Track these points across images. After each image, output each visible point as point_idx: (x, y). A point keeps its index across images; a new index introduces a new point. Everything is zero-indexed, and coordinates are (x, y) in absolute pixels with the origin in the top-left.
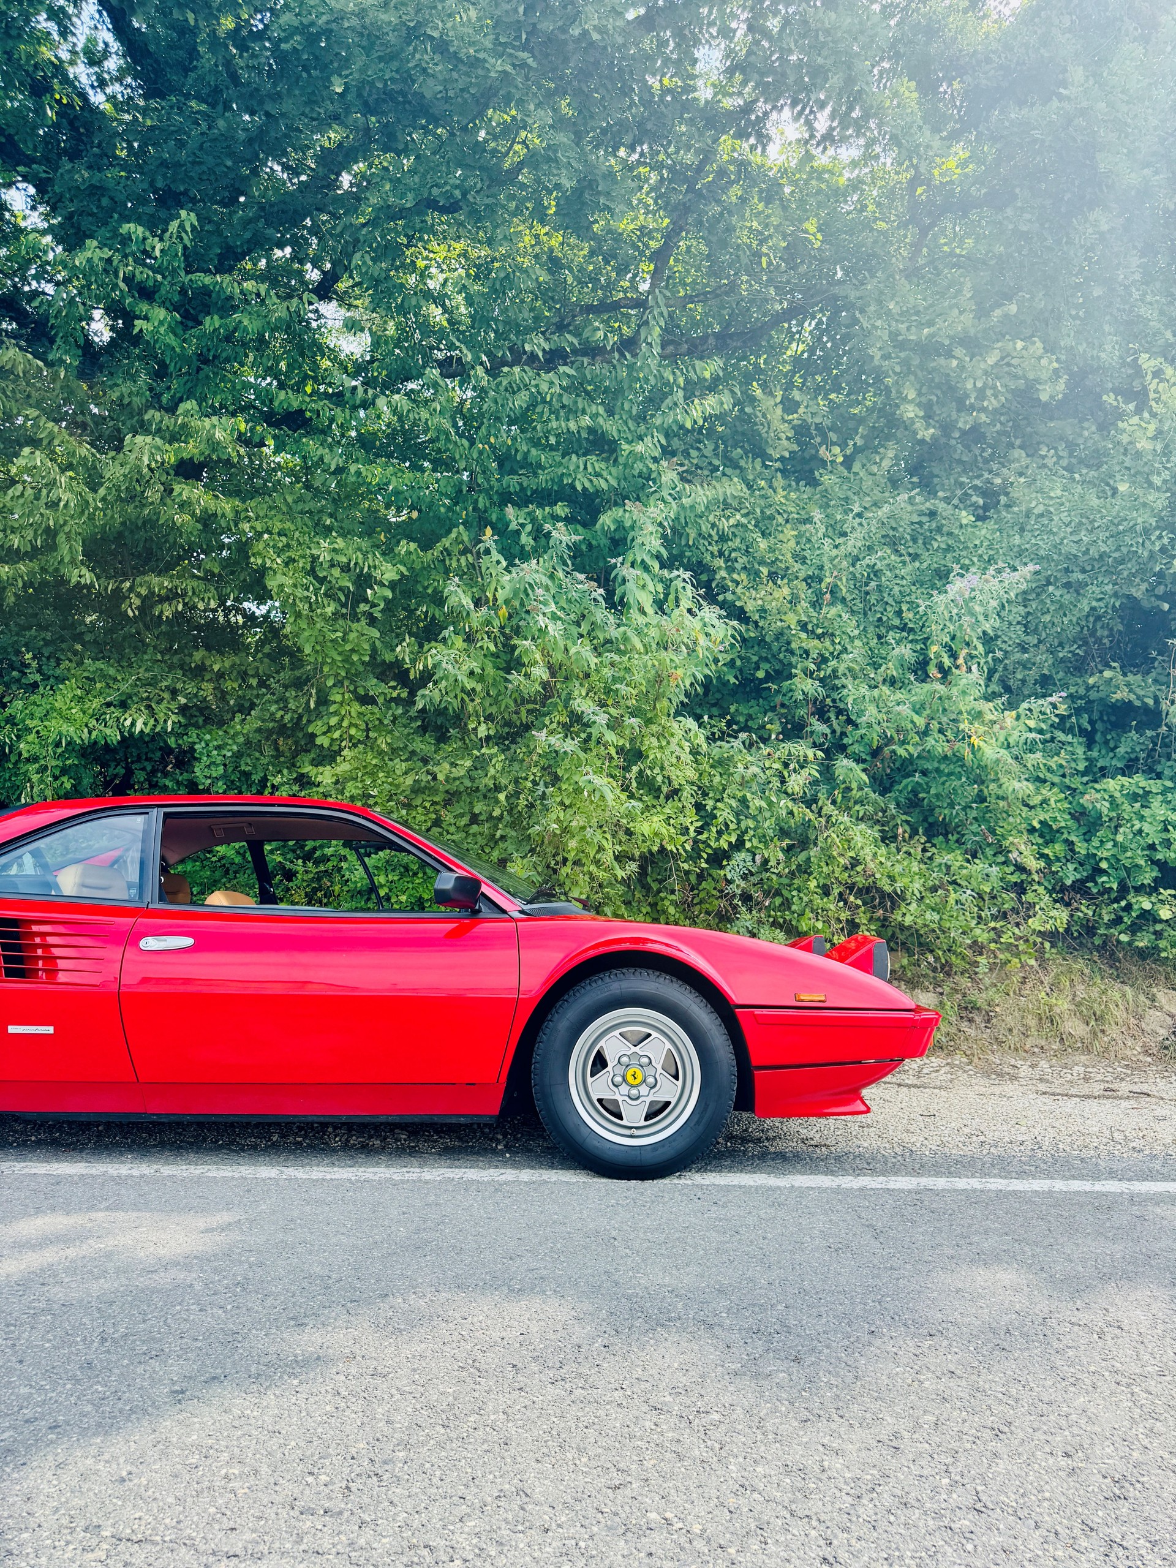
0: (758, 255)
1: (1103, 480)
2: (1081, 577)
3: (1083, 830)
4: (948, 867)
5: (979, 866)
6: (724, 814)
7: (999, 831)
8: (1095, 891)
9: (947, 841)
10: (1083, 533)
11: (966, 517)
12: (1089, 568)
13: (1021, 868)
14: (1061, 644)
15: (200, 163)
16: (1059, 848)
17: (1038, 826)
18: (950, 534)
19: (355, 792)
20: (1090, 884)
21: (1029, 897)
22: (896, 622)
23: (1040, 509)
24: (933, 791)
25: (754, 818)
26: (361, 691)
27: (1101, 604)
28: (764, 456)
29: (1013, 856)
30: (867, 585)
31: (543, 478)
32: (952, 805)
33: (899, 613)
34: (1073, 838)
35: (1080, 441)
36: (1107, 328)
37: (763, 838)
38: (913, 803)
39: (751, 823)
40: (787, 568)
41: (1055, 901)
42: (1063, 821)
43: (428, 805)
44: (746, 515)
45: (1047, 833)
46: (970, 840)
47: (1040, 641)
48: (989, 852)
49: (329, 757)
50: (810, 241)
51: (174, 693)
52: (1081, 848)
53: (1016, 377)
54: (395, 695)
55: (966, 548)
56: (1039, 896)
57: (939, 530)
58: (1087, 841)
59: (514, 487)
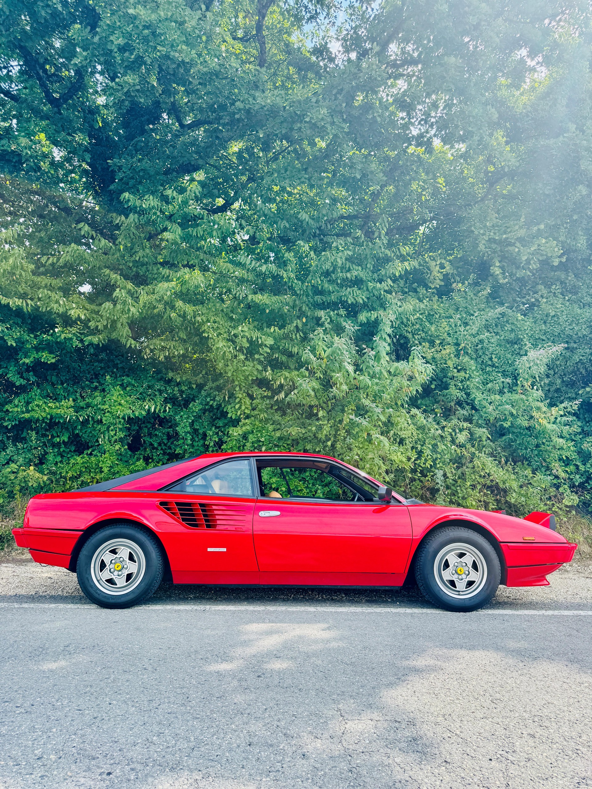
0: (421, 195)
1: (578, 300)
2: (575, 346)
3: (582, 459)
4: (526, 476)
5: (539, 476)
6: (427, 452)
7: (548, 460)
8: (589, 487)
9: (523, 464)
10: (574, 325)
11: (520, 317)
12: (577, 341)
13: (557, 477)
14: (564, 374)
15: (184, 157)
16: (572, 468)
17: (565, 458)
18: (513, 324)
19: (254, 440)
20: (586, 484)
21: (561, 490)
22: (490, 363)
23: (553, 313)
24: (518, 442)
25: (440, 453)
26: (250, 392)
27: (584, 358)
28: (427, 287)
29: (554, 471)
30: (477, 346)
31: (333, 298)
32: (526, 449)
33: (491, 359)
34: (579, 464)
35: (567, 281)
36: (580, 233)
37: (444, 463)
38: (507, 446)
39: (439, 456)
40: (444, 340)
41: (572, 492)
42: (574, 456)
43: (285, 445)
44: (421, 314)
45: (567, 462)
46: (535, 465)
47: (555, 373)
48: (543, 469)
49: (235, 422)
50: (441, 188)
51: (160, 391)
52: (582, 468)
53: (542, 255)
54: (265, 394)
55: (521, 330)
56: (565, 489)
57: (507, 321)
58: (584, 464)
59: (320, 301)
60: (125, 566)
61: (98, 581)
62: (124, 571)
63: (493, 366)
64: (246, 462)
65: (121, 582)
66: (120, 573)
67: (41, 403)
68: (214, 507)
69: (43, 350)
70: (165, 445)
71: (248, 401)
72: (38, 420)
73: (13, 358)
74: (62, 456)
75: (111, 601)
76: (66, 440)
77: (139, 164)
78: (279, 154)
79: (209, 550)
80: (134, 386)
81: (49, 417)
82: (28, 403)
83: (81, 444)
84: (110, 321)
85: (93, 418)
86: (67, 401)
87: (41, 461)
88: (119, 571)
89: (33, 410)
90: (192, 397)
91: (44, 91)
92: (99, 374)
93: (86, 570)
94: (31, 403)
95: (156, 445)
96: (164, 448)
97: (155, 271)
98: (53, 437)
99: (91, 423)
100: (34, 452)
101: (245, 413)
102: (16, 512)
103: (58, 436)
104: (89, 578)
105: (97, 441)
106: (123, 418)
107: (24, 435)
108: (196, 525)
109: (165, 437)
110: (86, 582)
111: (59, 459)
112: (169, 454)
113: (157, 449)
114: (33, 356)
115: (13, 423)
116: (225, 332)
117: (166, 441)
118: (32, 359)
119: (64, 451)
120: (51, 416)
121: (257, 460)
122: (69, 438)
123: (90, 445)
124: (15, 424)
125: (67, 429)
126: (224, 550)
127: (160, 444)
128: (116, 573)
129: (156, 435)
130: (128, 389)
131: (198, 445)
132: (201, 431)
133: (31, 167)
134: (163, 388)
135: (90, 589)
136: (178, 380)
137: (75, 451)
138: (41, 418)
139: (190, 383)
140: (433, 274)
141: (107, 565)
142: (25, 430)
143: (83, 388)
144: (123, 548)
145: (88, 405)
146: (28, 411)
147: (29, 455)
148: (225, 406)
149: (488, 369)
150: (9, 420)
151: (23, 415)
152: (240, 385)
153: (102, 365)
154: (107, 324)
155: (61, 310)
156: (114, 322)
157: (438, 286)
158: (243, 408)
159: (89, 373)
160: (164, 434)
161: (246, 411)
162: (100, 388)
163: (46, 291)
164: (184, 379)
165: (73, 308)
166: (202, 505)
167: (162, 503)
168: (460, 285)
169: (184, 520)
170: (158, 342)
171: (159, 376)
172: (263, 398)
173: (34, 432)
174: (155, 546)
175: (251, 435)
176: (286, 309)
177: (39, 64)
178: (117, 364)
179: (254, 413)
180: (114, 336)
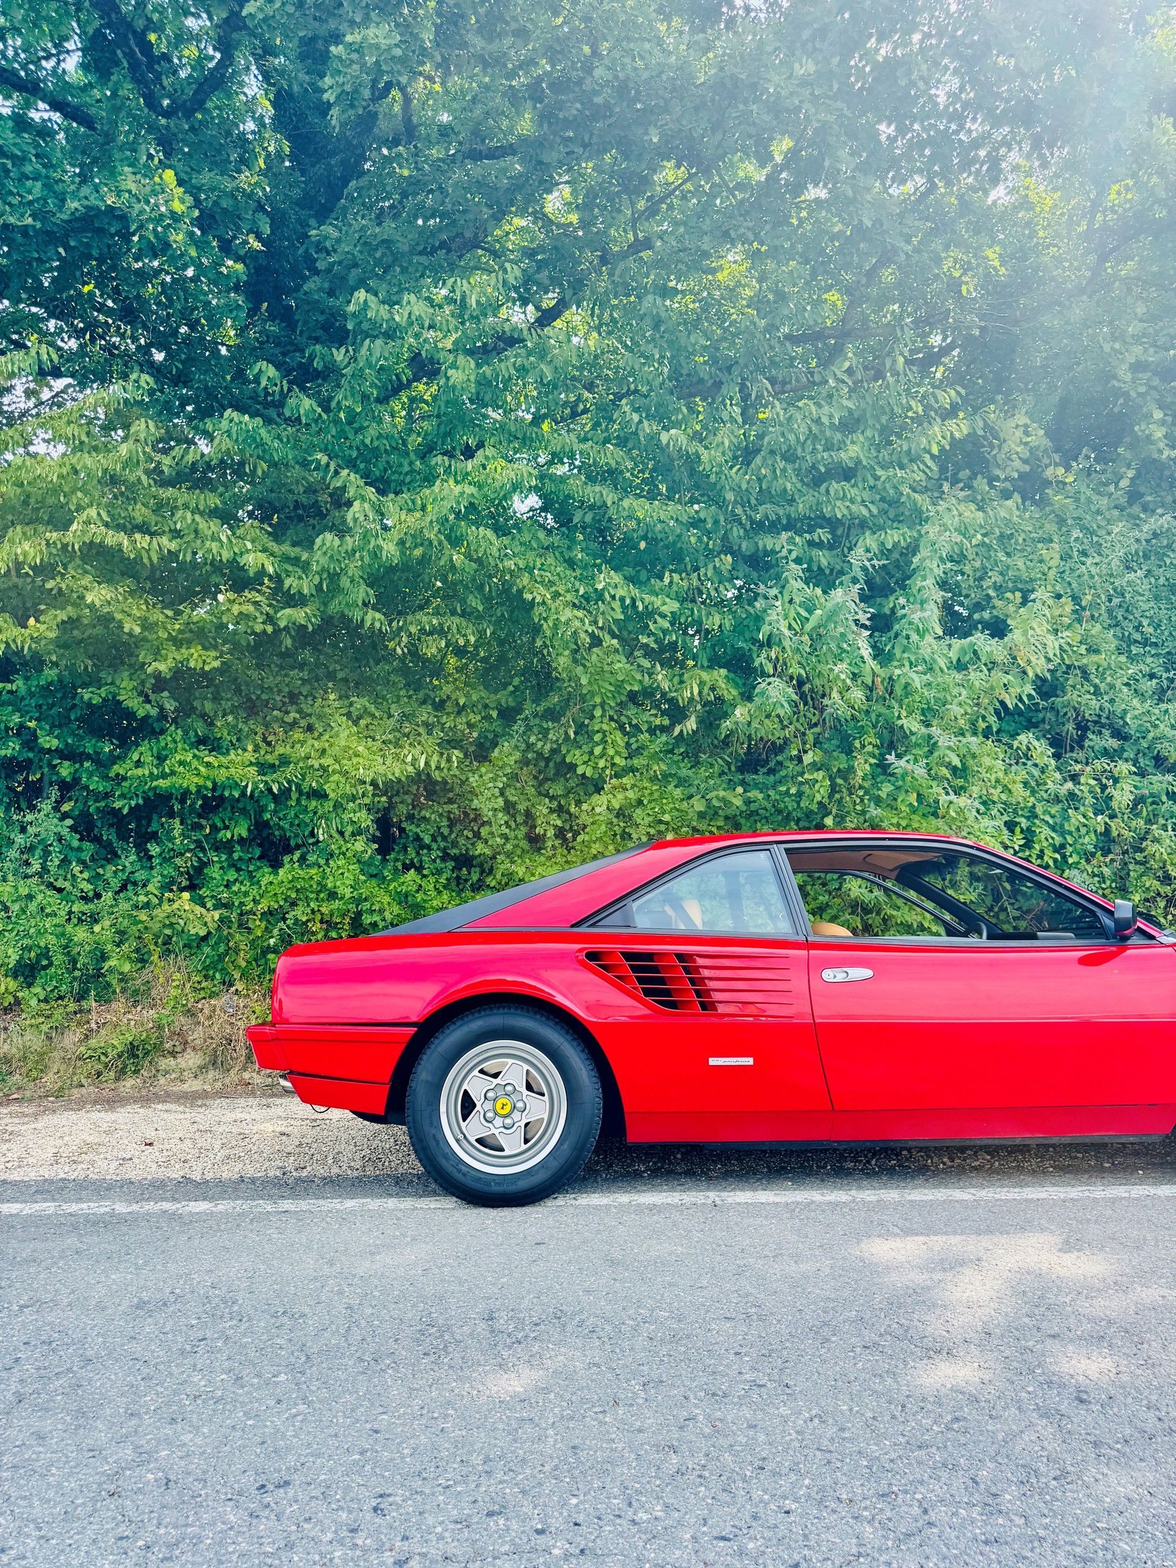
60: (520, 1105)
61: (458, 1141)
62: (516, 1115)
63: (1145, 643)
64: (763, 854)
65: (512, 1143)
66: (508, 1121)
67: (189, 757)
68: (700, 961)
69: (189, 643)
70: (444, 838)
71: (619, 739)
72: (186, 793)
73: (123, 663)
74: (238, 870)
75: (495, 1189)
76: (245, 834)
77: (377, 230)
78: (662, 200)
79: (713, 1061)
80: (373, 716)
81: (210, 785)
82: (161, 759)
83: (272, 843)
84: (325, 576)
85: (298, 786)
86: (240, 751)
87: (194, 882)
88: (505, 1116)
89: (173, 773)
90: (491, 736)
91: (144, 96)
92: (300, 693)
93: (430, 1116)
94: (166, 758)
95: (427, 839)
96: (442, 844)
97: (406, 468)
98: (215, 829)
99: (294, 795)
100: (178, 861)
101: (613, 765)
102: (154, 992)
103: (226, 828)
104: (439, 1136)
105: (312, 834)
106: (374, 783)
107: (154, 826)
108: (673, 1005)
109: (445, 823)
110: (433, 1144)
111: (232, 875)
112: (454, 858)
113: (429, 848)
114: (170, 656)
115: (133, 803)
116: (568, 591)
117: (446, 831)
118: (170, 663)
119: (240, 859)
120: (215, 784)
121: (786, 850)
122: (249, 830)
123: (293, 843)
124: (137, 805)
125: (244, 811)
126: (749, 1061)
127: (434, 839)
128: (498, 1122)
129: (424, 818)
130: (363, 722)
131: (516, 838)
132: (521, 807)
133: (150, 245)
134: (432, 719)
135: (443, 1162)
136: (462, 702)
137: (260, 858)
138: (193, 789)
139: (486, 706)
140: (1005, 448)
141: (478, 1104)
142: (155, 817)
143: (267, 726)
144: (510, 1061)
145: (285, 761)
146: (164, 776)
147: (169, 871)
148: (568, 751)
149: (1135, 650)
150: (123, 796)
151: (155, 783)
152: (603, 705)
153: (305, 675)
154: (321, 583)
155: (226, 555)
156: (334, 577)
157: (1016, 475)
158: (611, 752)
159: (280, 691)
160: (441, 815)
161: (617, 760)
162: (303, 723)
163: (189, 515)
164: (475, 698)
165: (248, 551)
166: (681, 957)
167: (592, 956)
168: (1061, 471)
169: (647, 992)
170: (425, 619)
171: (421, 695)
172: (652, 731)
173: (177, 821)
174: (583, 1056)
175: (639, 811)
176: (692, 537)
177: (134, 32)
178: (335, 671)
179: (636, 762)
180: (334, 607)
